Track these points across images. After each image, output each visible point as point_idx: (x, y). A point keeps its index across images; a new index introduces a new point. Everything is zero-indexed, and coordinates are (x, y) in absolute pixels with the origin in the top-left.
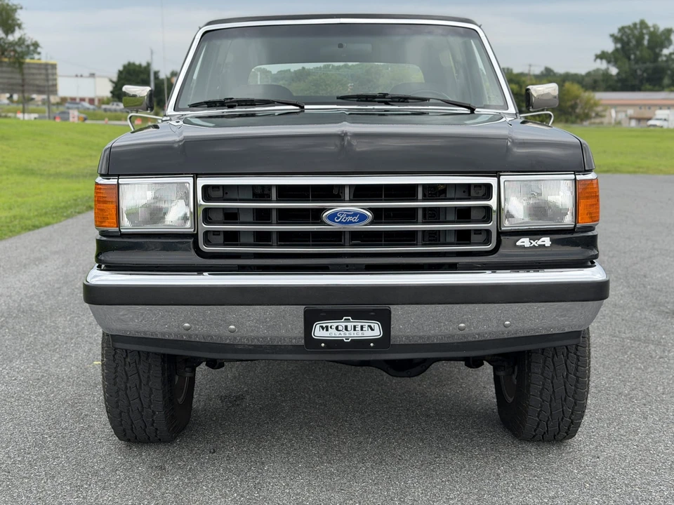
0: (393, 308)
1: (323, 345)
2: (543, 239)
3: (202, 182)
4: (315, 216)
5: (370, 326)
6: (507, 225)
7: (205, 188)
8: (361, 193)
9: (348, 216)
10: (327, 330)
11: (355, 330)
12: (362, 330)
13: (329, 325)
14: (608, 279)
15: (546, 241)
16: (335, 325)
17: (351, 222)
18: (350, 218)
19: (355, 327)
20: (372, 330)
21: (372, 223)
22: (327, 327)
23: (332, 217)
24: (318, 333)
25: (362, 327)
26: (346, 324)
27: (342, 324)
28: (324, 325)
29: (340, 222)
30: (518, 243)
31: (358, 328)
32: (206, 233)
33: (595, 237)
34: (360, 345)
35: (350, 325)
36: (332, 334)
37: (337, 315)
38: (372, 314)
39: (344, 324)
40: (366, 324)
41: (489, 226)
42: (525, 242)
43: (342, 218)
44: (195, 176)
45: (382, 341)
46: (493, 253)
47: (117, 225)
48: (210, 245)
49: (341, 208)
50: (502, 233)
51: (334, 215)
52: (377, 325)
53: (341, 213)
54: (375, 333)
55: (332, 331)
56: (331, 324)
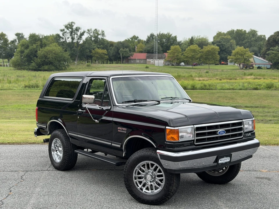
0: (232, 153)
1: (220, 165)
3: (196, 126)
4: (215, 133)
6: (246, 131)
7: (196, 128)
8: (222, 126)
12: (227, 160)
14: (259, 142)
15: (250, 134)
18: (222, 133)
21: (225, 134)
24: (220, 162)
27: (223, 159)
29: (221, 134)
32: (196, 140)
33: (254, 133)
34: (226, 163)
35: (225, 159)
37: (223, 157)
40: (227, 158)
41: (242, 132)
43: (221, 133)
44: (193, 125)
45: (230, 162)
46: (243, 138)
47: (178, 140)
48: (196, 142)
49: (220, 130)
50: (244, 133)
51: (220, 132)
52: (229, 158)
53: (221, 132)
54: (229, 160)
55: (222, 161)
56: (222, 159)
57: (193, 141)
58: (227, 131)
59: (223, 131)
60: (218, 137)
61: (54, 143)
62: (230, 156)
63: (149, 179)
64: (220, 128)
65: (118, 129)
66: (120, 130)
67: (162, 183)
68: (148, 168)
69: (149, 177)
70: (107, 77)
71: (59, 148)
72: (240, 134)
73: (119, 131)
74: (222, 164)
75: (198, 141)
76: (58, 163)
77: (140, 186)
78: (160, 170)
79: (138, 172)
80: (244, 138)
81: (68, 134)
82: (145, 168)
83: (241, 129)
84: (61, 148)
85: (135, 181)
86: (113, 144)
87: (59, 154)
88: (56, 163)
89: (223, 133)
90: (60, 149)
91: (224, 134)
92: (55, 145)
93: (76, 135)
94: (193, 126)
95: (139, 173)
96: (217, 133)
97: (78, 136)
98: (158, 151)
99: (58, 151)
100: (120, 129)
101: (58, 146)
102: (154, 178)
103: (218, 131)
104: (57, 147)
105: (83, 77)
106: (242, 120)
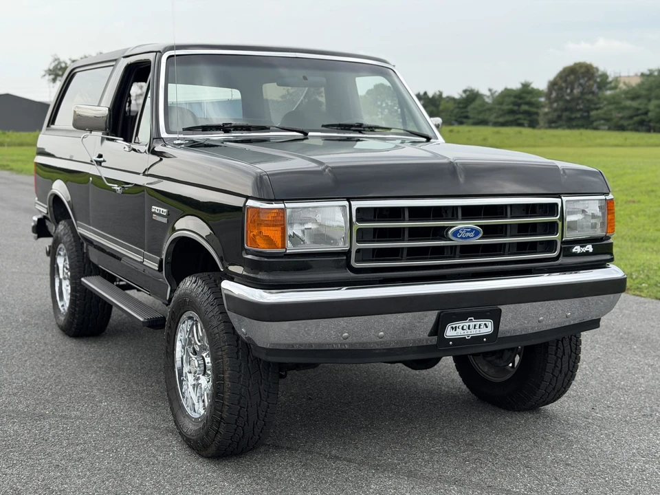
0: (503, 308)
1: (451, 343)
2: (587, 247)
3: (356, 204)
4: (440, 233)
5: (485, 324)
6: (570, 236)
7: (358, 210)
8: (470, 212)
9: (467, 232)
10: (455, 330)
11: (475, 328)
12: (479, 328)
13: (457, 325)
14: (625, 276)
15: (589, 248)
16: (462, 325)
17: (469, 237)
18: (468, 234)
19: (475, 325)
20: (487, 327)
21: (482, 238)
22: (456, 327)
23: (455, 234)
24: (450, 333)
25: (480, 325)
26: (469, 324)
27: (465, 324)
28: (454, 326)
29: (462, 238)
30: (574, 250)
31: (477, 327)
32: (358, 251)
33: (611, 244)
34: (477, 339)
35: (472, 324)
36: (459, 333)
37: (463, 317)
38: (489, 313)
39: (467, 324)
40: (482, 322)
41: (557, 237)
42: (577, 249)
43: (463, 234)
44: (347, 199)
45: (492, 337)
46: (557, 258)
47: (284, 246)
48: (357, 261)
49: (460, 225)
50: (563, 243)
51: (457, 231)
52: (490, 323)
53: (464, 231)
54: (488, 330)
55: (459, 330)
56: (460, 324)
57: (347, 253)
58: (489, 231)
59: (472, 230)
60: (456, 246)
62: (496, 317)
64: (463, 219)
70: (157, 52)
72: (550, 246)
73: (153, 216)
74: (460, 340)
75: (363, 255)
80: (562, 261)
81: (77, 229)
83: (551, 228)
86: (145, 261)
89: (472, 235)
94: (346, 203)
98: (224, 285)
100: (156, 211)
105: (115, 60)
106: (558, 195)
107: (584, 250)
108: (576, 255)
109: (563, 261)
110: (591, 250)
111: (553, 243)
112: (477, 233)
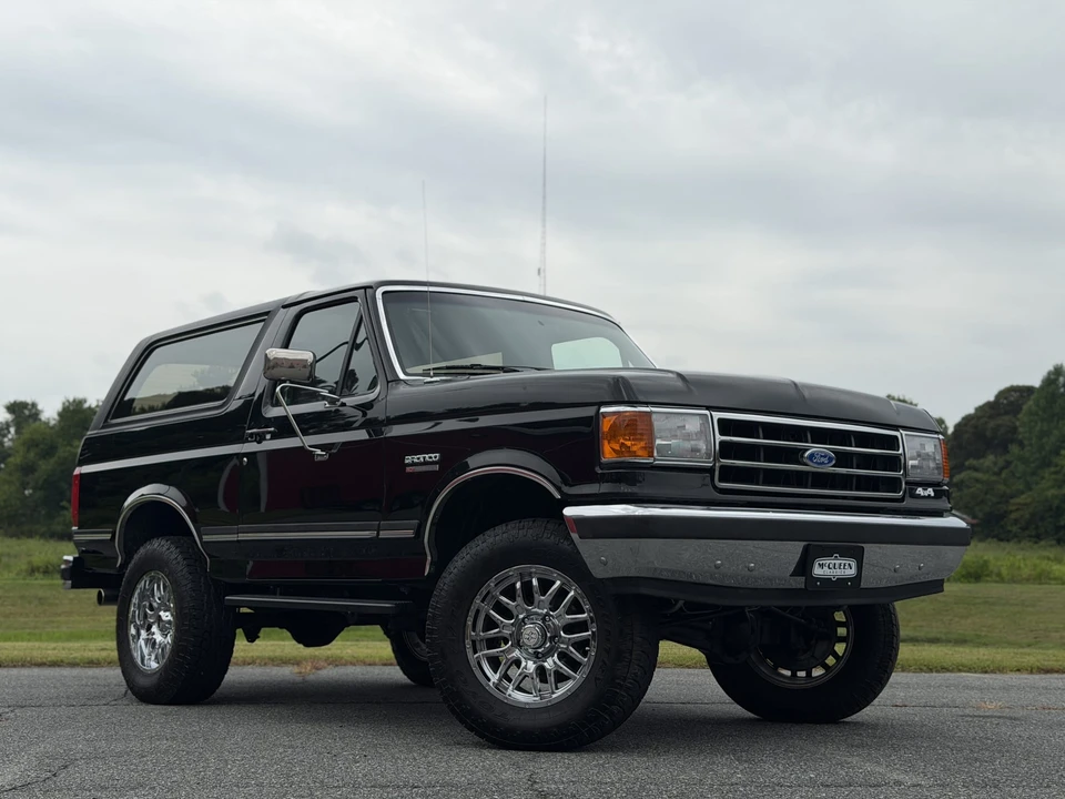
0: (867, 547)
1: (819, 583)
2: (929, 490)
3: (717, 415)
4: (794, 455)
5: (849, 565)
6: (914, 476)
7: (720, 420)
8: (821, 436)
9: (821, 457)
10: (822, 568)
11: (840, 568)
12: (844, 568)
13: (824, 562)
15: (930, 492)
16: (828, 562)
17: (823, 463)
18: (822, 459)
19: (840, 564)
20: (851, 568)
22: (823, 564)
24: (817, 571)
25: (844, 565)
26: (835, 562)
27: (830, 561)
28: (821, 563)
29: (818, 463)
30: (918, 492)
31: (842, 566)
32: (723, 468)
34: (842, 581)
35: (837, 562)
36: (825, 572)
37: (829, 554)
38: (852, 551)
39: (833, 562)
40: (847, 561)
41: (900, 474)
42: (920, 491)
43: (818, 459)
44: (708, 408)
45: (856, 581)
46: (902, 500)
47: (651, 455)
48: (720, 481)
49: (815, 448)
50: (906, 482)
51: (812, 456)
52: (853, 564)
53: (818, 455)
54: (852, 572)
55: (826, 568)
56: (826, 561)
57: (711, 471)
58: (843, 459)
59: (826, 455)
60: (807, 473)
61: (142, 597)
62: (858, 556)
63: (532, 642)
64: (814, 442)
65: (409, 465)
66: (413, 464)
67: (585, 654)
68: (529, 599)
69: (531, 632)
70: (365, 288)
71: (162, 613)
72: (893, 484)
73: (408, 469)
74: (826, 581)
75: (727, 474)
76: (155, 673)
77: (494, 678)
78: (575, 601)
79: (488, 617)
80: (907, 503)
81: (201, 539)
82: (513, 599)
83: (894, 463)
84: (168, 613)
85: (472, 657)
86: (384, 534)
87: (158, 637)
88: (144, 674)
89: (826, 461)
90: (166, 616)
91: (830, 469)
92: (145, 606)
93: (233, 538)
94: (707, 412)
95: (490, 624)
96: (802, 457)
97: (243, 537)
98: (569, 511)
99: (154, 629)
100: (416, 460)
101: (155, 605)
102: (552, 639)
103: (808, 450)
104: (151, 608)
105: (267, 313)
106: (896, 428)
107: (926, 493)
108: (919, 497)
109: (909, 503)
110: (932, 494)
111: (897, 480)
112: (830, 459)
